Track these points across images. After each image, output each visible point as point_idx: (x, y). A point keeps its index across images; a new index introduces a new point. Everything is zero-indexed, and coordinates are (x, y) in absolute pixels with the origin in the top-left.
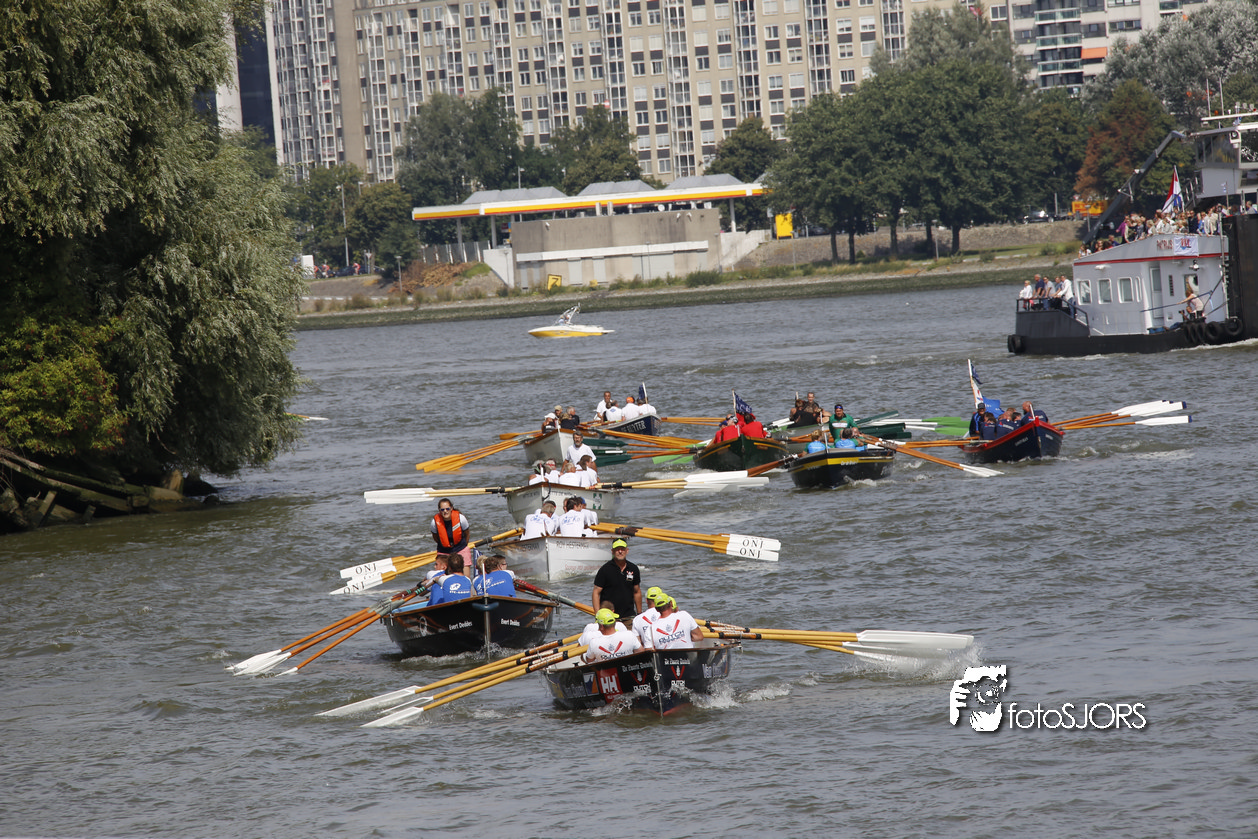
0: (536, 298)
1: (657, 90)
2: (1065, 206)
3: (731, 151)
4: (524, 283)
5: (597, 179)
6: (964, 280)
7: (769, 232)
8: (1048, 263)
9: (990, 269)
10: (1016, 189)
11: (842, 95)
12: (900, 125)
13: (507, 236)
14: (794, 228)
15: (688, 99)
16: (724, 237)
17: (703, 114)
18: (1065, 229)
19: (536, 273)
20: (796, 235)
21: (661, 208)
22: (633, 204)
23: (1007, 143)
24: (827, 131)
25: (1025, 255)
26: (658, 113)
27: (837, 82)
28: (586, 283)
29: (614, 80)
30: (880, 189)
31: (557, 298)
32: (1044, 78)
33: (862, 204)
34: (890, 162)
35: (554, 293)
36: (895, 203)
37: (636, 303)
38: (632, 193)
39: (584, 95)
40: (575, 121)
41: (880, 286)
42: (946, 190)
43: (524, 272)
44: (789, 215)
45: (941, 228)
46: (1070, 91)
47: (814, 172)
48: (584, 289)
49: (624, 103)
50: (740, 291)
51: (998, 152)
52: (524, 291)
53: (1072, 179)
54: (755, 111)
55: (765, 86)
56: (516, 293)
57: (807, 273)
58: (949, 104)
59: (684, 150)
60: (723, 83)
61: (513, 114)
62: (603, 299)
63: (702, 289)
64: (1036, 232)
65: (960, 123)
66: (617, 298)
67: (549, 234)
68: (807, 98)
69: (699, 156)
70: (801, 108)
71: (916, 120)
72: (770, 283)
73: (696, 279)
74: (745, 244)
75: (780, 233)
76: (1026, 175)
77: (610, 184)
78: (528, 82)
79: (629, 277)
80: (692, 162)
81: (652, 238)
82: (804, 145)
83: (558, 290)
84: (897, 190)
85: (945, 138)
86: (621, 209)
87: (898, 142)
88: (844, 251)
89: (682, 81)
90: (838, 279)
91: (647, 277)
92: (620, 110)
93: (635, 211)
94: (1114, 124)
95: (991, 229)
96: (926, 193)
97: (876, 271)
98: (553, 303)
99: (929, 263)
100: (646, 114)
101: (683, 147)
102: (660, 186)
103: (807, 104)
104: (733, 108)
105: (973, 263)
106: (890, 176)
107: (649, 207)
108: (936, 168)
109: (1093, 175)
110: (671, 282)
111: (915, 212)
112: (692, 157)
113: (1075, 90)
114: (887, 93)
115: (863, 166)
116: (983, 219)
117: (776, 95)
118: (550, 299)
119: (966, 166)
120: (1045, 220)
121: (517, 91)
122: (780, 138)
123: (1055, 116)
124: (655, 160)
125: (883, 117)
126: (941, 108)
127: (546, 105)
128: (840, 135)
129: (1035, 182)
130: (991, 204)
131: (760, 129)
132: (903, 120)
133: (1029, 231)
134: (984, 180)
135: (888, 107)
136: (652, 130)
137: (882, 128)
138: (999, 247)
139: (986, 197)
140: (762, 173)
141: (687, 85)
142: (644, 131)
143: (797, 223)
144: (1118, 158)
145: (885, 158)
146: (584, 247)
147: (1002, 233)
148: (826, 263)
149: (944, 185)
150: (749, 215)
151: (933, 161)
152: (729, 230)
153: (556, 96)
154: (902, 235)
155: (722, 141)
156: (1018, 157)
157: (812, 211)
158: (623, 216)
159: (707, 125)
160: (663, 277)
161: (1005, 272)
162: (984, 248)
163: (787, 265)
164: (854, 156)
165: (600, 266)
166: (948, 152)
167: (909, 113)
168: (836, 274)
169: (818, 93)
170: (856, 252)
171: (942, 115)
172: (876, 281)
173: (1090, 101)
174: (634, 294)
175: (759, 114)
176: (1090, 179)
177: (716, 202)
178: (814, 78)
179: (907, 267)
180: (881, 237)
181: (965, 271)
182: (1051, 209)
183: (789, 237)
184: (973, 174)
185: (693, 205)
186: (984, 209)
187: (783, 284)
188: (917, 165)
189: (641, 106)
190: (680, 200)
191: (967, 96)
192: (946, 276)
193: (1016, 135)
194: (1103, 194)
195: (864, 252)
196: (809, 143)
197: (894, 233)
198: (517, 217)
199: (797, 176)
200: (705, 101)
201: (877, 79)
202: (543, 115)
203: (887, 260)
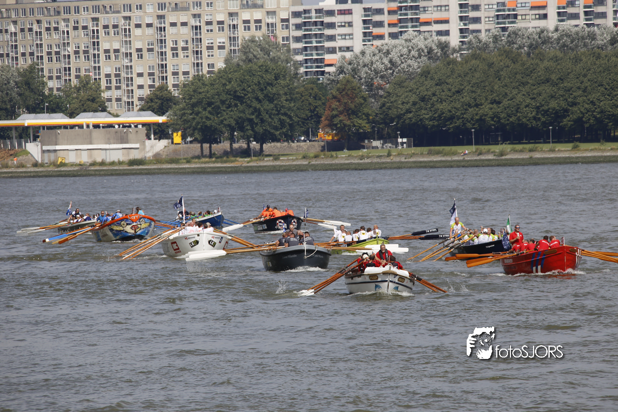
0: (52, 168)
1: (116, 68)
2: (315, 134)
3: (152, 100)
4: (46, 161)
5: (85, 111)
6: (265, 169)
7: (170, 141)
8: (305, 162)
9: (277, 164)
10: (291, 126)
11: (208, 76)
12: (235, 92)
13: (38, 137)
14: (182, 139)
15: (132, 74)
16: (148, 142)
17: (139, 81)
18: (314, 146)
19: (52, 156)
20: (183, 143)
21: (117, 126)
22: (102, 124)
23: (288, 102)
24: (200, 93)
25: (295, 158)
26: (116, 80)
27: (205, 69)
28: (78, 162)
29: (95, 62)
30: (225, 122)
31: (62, 169)
32: (306, 72)
33: (216, 129)
34: (230, 109)
35: (61, 166)
36: (232, 130)
37: (102, 173)
38: (102, 119)
39: (79, 69)
40: (74, 82)
41: (224, 169)
42: (257, 124)
43: (46, 155)
44: (180, 133)
45: (254, 143)
46: (319, 79)
47: (193, 112)
48: (76, 165)
49: (99, 74)
50: (154, 169)
51: (283, 107)
52: (46, 165)
53: (318, 122)
54: (165, 81)
55: (170, 69)
56: (42, 165)
57: (188, 162)
58: (259, 82)
59: (129, 98)
60: (149, 66)
61: (43, 76)
62: (86, 170)
63: (135, 167)
64: (300, 147)
65: (265, 92)
66: (93, 170)
67: (60, 137)
68: (191, 76)
69: (136, 102)
70: (187, 81)
71: (244, 90)
72: (169, 166)
73: (132, 162)
74: (158, 146)
75: (175, 142)
76: (296, 119)
77: (91, 114)
78: (51, 61)
79: (99, 160)
80: (133, 105)
81: (111, 141)
82: (188, 99)
83: (63, 165)
84: (233, 123)
85: (257, 99)
86: (96, 126)
87: (234, 100)
88: (206, 151)
89: (129, 64)
90: (203, 165)
91: (108, 160)
92: (97, 77)
93: (103, 127)
94: (339, 96)
95: (278, 144)
96: (248, 125)
97: (222, 162)
98: (61, 171)
99: (248, 159)
100: (110, 80)
101: (128, 97)
102: (117, 116)
103: (190, 79)
104: (154, 79)
105: (269, 160)
106: (230, 116)
107: (111, 126)
108: (253, 114)
109: (328, 120)
110: (120, 163)
111: (242, 134)
112: (132, 102)
113: (321, 79)
114: (230, 76)
115: (217, 111)
116: (275, 139)
117: (175, 74)
118: (59, 169)
119: (267, 113)
120: (305, 141)
121: (46, 65)
122: (176, 95)
123: (311, 91)
124: (114, 103)
125: (227, 87)
126: (256, 84)
127: (60, 73)
128: (206, 96)
129: (300, 123)
130: (278, 132)
131: (167, 90)
132: (237, 89)
133: (297, 146)
134: (276, 120)
135: (230, 82)
136: (113, 88)
137: (227, 93)
138: (282, 153)
139: (276, 129)
140: (167, 112)
141: (131, 67)
142: (109, 88)
143: (184, 137)
144: (341, 113)
145: (228, 108)
146: (77, 144)
147: (284, 147)
148: (198, 157)
149: (256, 122)
150: (160, 132)
151: (251, 110)
152: (150, 139)
153: (65, 68)
154: (236, 146)
155: (148, 95)
156: (292, 110)
157: (191, 132)
158: (97, 129)
159: (141, 87)
160: (116, 160)
161: (285, 166)
162: (275, 153)
163: (178, 157)
164: (213, 106)
165: (85, 154)
166: (258, 106)
167: (240, 86)
168: (202, 163)
169: (196, 74)
170: (213, 152)
171: (256, 88)
172: (222, 167)
173: (329, 84)
174: (101, 168)
175: (167, 83)
176: (327, 122)
177: (144, 125)
178: (194, 66)
179: (238, 161)
180: (225, 145)
181: (265, 164)
182: (307, 135)
183: (180, 144)
184: (270, 117)
185: (133, 126)
186: (275, 135)
187: (176, 167)
188: (243, 112)
189: (108, 76)
190: (126, 123)
191: (269, 79)
192: (256, 166)
193: (292, 99)
194: (333, 130)
195: (216, 153)
196: (191, 99)
197: (231, 145)
198: (43, 127)
199: (184, 114)
200: (140, 75)
201: (225, 68)
202: (58, 78)
203: (228, 157)
